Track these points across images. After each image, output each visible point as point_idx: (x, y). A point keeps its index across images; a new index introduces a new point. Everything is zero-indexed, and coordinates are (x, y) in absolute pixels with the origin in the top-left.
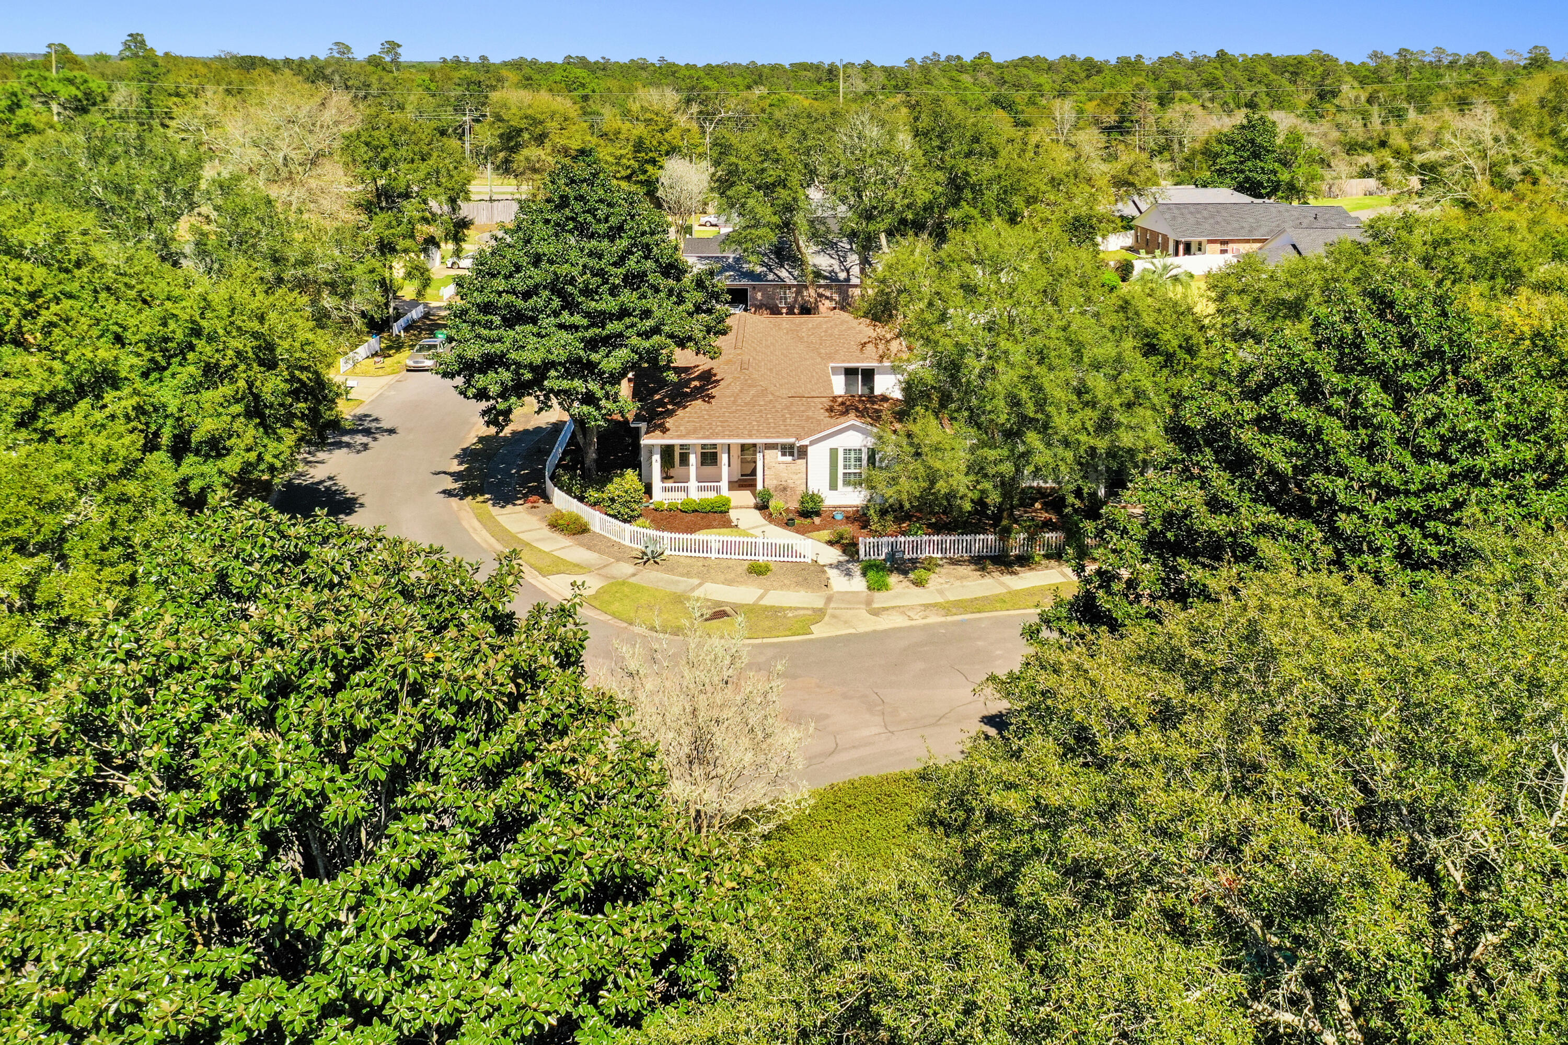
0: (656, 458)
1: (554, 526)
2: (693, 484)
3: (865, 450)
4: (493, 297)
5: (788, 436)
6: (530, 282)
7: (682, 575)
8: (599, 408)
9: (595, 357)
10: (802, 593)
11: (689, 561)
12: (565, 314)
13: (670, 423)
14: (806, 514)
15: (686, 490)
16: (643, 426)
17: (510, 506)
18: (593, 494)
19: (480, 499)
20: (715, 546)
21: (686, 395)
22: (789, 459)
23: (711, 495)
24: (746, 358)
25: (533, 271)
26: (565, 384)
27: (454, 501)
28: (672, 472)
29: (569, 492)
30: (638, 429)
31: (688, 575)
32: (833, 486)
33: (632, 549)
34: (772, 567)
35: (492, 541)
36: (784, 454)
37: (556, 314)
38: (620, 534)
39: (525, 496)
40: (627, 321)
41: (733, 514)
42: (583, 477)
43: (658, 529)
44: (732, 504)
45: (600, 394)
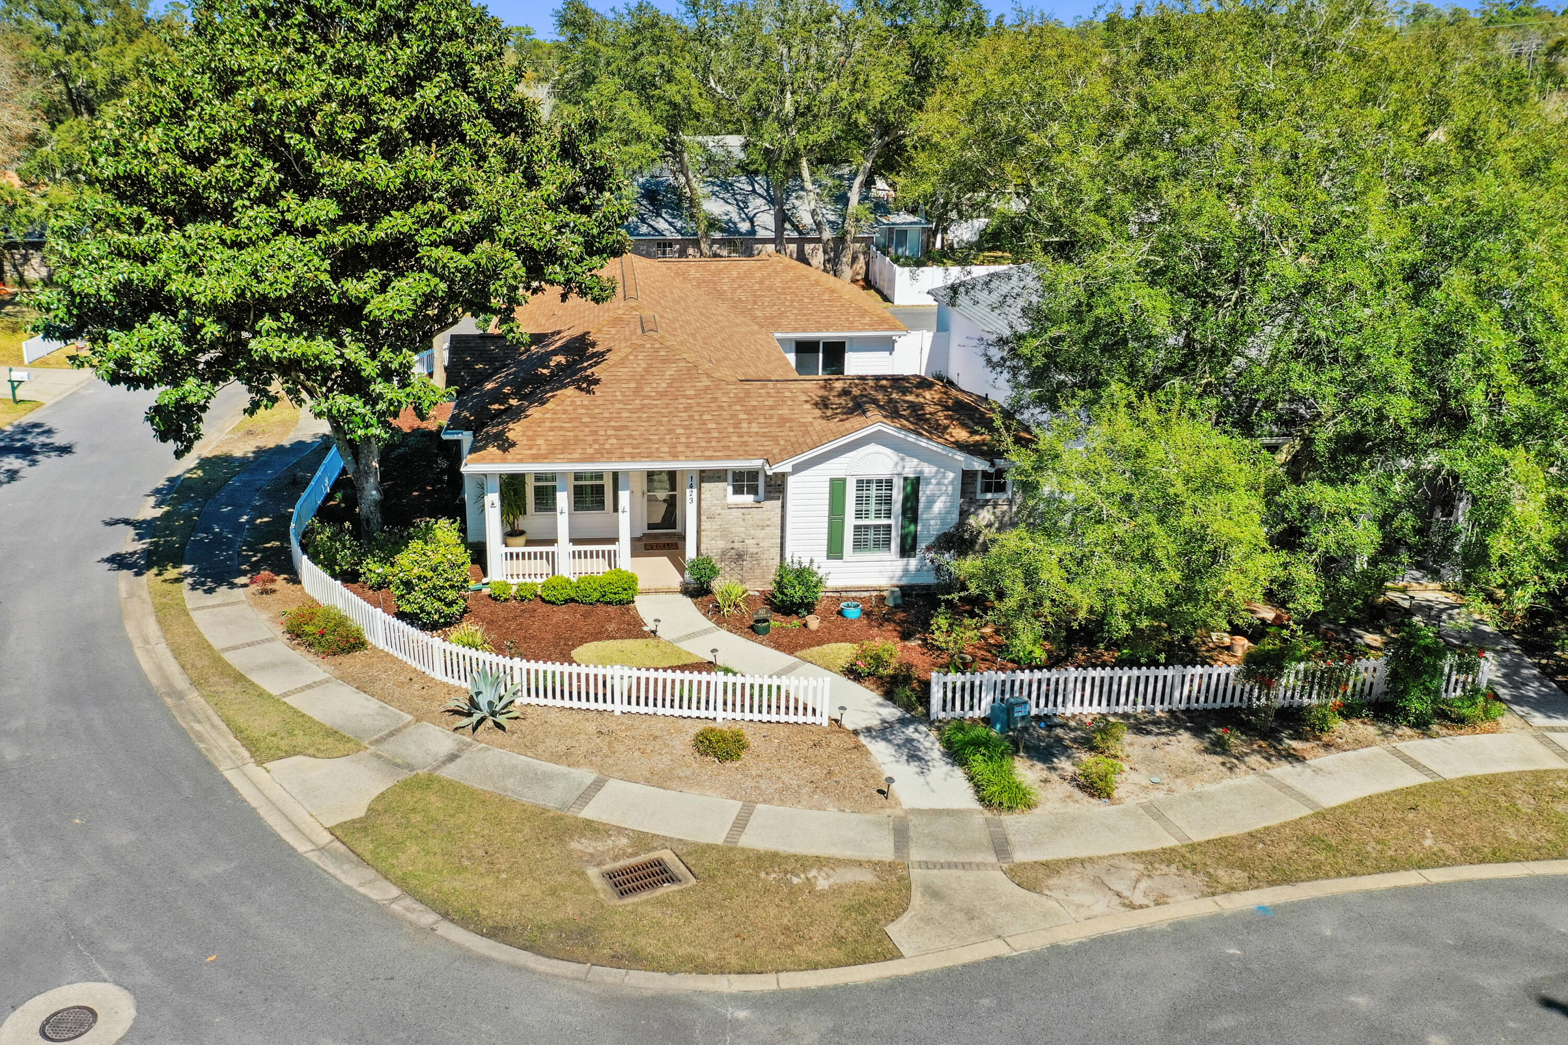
0: (493, 499)
1: (296, 633)
2: (564, 547)
3: (898, 483)
4: (139, 166)
5: (748, 455)
6: (215, 130)
7: (556, 758)
8: (372, 400)
9: (354, 287)
10: (832, 813)
11: (566, 719)
12: (290, 198)
13: (515, 431)
14: (788, 608)
15: (551, 559)
16: (466, 438)
17: (223, 589)
18: (373, 568)
19: (172, 573)
20: (620, 688)
21: (542, 381)
22: (748, 499)
23: (598, 567)
24: (647, 313)
25: (220, 108)
26: (297, 346)
27: (126, 575)
28: (522, 523)
29: (329, 565)
30: (458, 443)
31: (566, 757)
32: (835, 550)
33: (451, 690)
34: (749, 736)
35: (173, 668)
36: (738, 490)
37: (268, 198)
38: (425, 655)
39: (255, 568)
40: (420, 209)
41: (645, 607)
42: (356, 534)
43: (499, 650)
44: (640, 586)
45: (370, 369)
